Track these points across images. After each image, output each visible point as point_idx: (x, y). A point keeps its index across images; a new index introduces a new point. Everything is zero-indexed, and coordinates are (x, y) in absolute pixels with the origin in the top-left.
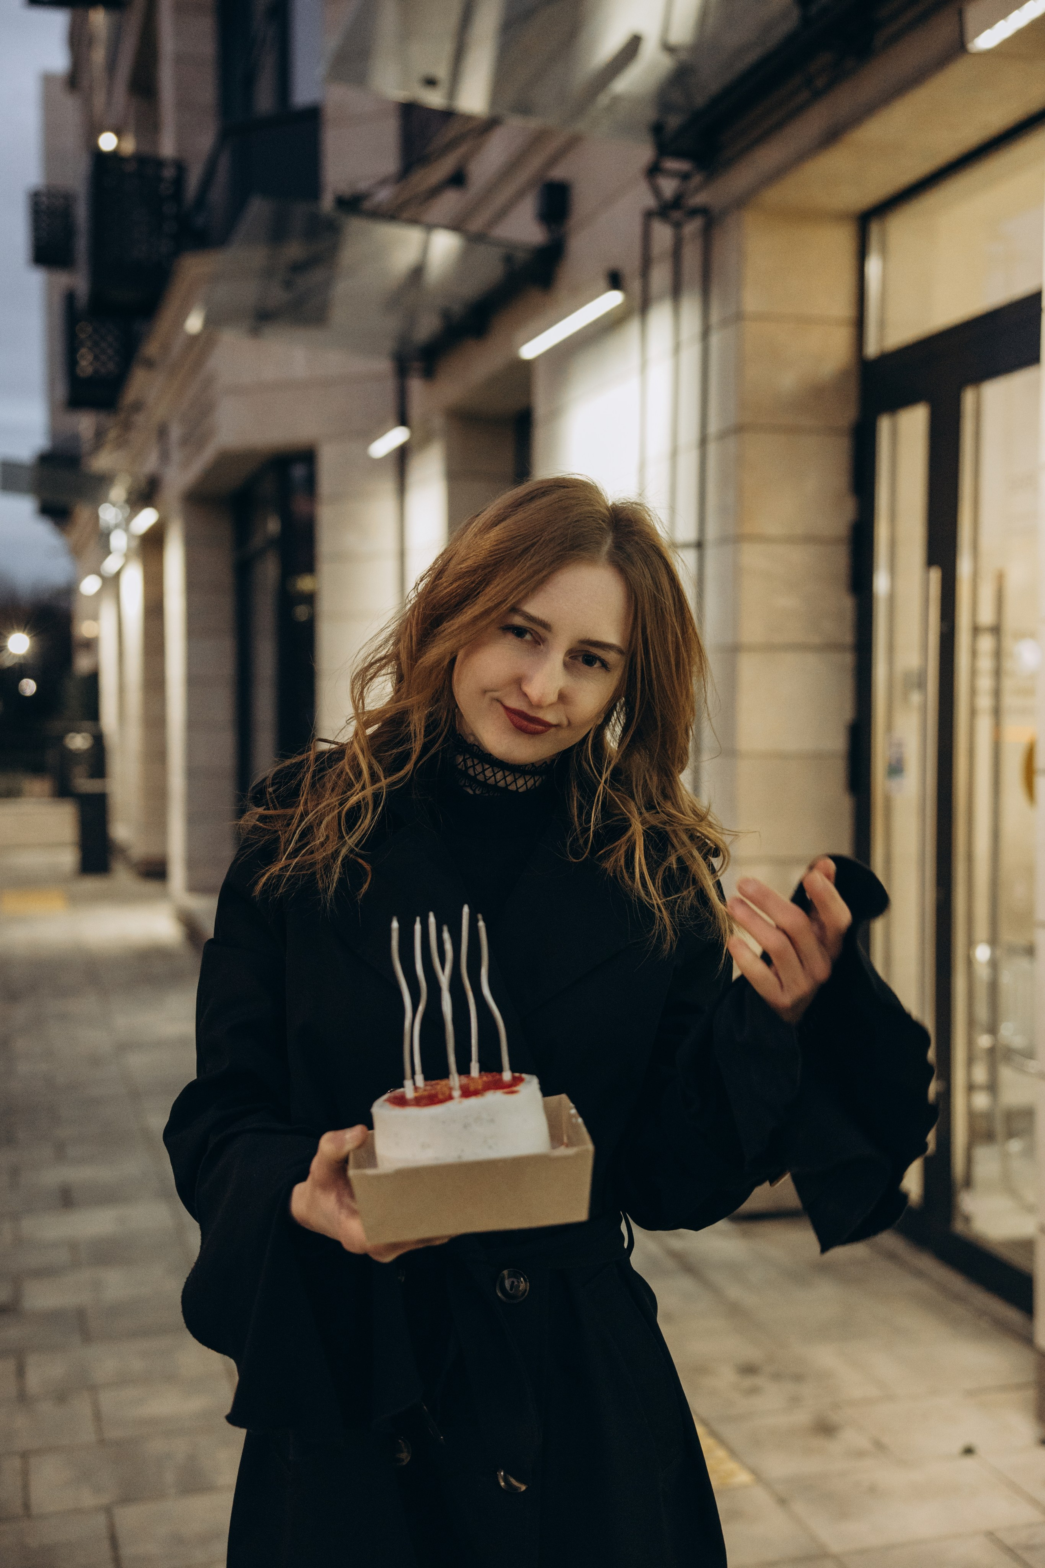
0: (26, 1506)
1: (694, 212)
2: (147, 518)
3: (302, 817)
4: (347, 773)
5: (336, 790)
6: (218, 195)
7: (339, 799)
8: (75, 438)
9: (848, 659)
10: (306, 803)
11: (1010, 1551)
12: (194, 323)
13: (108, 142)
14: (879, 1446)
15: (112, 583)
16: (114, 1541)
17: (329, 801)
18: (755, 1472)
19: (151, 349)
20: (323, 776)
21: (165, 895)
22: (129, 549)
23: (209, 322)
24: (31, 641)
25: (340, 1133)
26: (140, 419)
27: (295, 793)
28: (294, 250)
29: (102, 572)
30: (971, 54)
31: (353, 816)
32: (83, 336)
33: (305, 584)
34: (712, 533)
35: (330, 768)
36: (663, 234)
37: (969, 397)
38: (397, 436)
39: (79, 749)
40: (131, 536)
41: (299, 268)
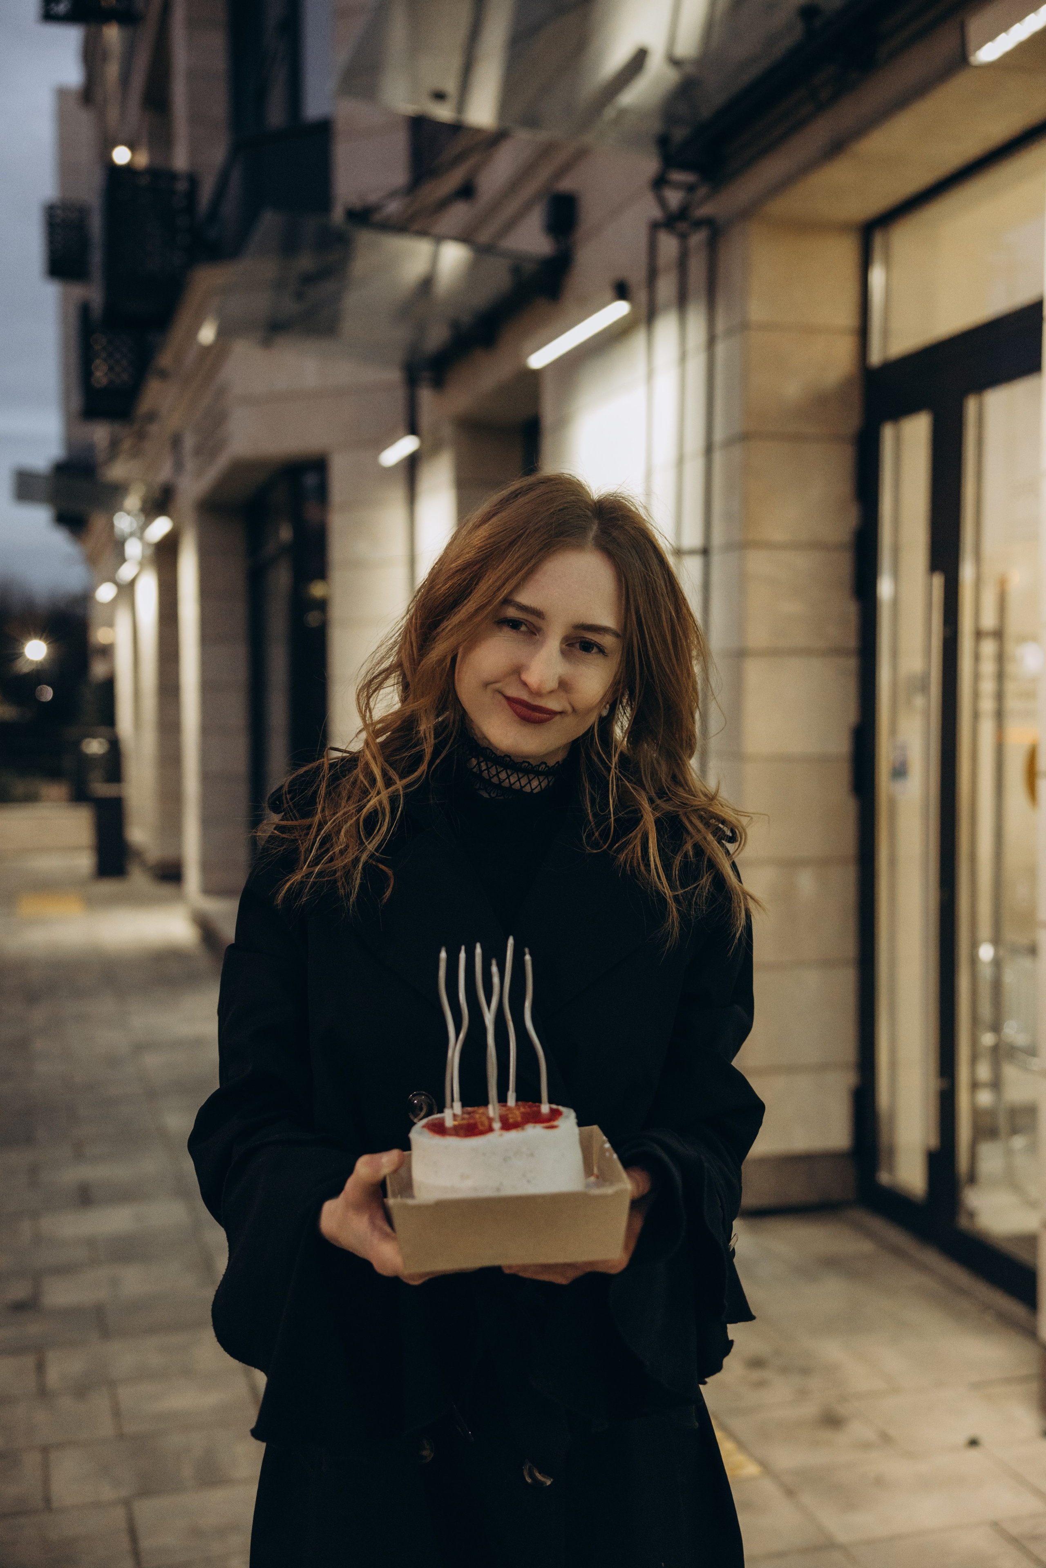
0: (47, 1500)
1: (699, 224)
2: (161, 527)
3: (321, 826)
4: (362, 782)
5: (352, 798)
6: (230, 208)
7: (356, 807)
8: (90, 448)
9: (852, 663)
10: (323, 810)
11: (1014, 1541)
12: (207, 334)
13: (121, 155)
14: (886, 1439)
15: (127, 590)
16: (133, 1533)
17: (345, 810)
18: (764, 1465)
19: (165, 360)
20: (338, 785)
21: (180, 897)
22: (143, 557)
23: (222, 333)
24: (48, 648)
25: (376, 1156)
26: (154, 429)
27: (312, 801)
28: (306, 262)
29: (118, 581)
30: (973, 66)
31: (371, 822)
32: (97, 347)
33: (317, 590)
34: (718, 538)
35: (344, 776)
36: (668, 245)
37: (971, 405)
38: (407, 445)
39: (94, 754)
40: (146, 544)
41: (309, 279)
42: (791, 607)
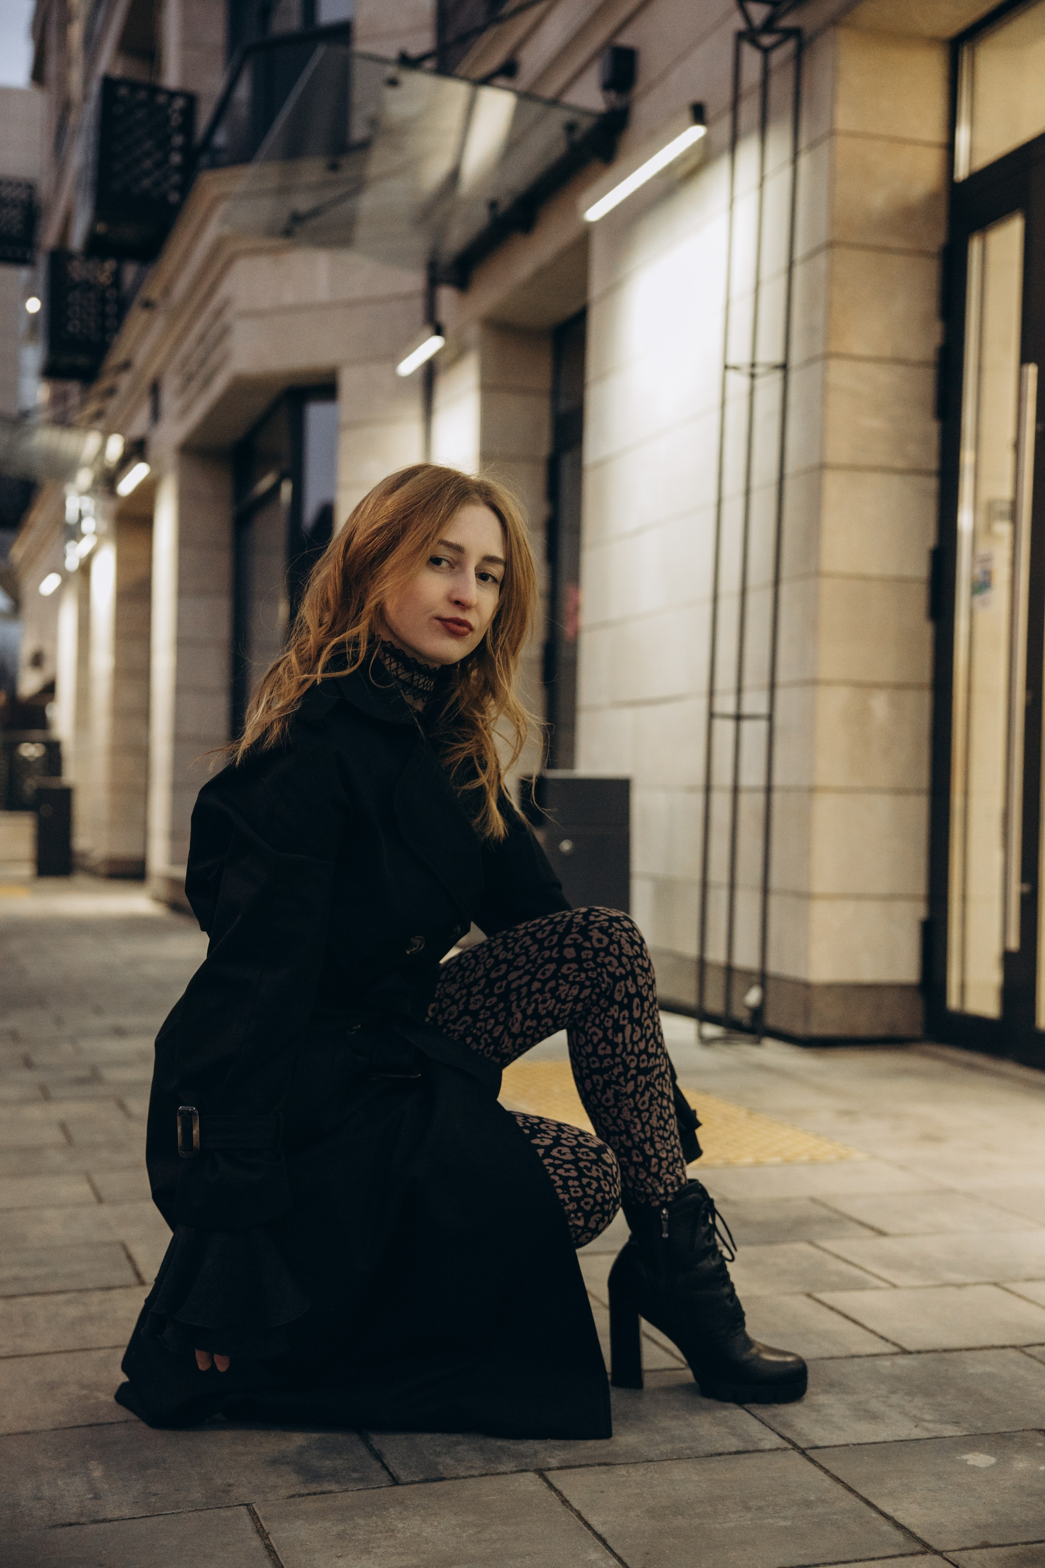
1: (787, 34)
2: (138, 474)
9: (932, 484)
22: (103, 528)
26: (125, 380)
29: (65, 566)
36: (752, 61)
39: (32, 757)
42: (874, 423)
